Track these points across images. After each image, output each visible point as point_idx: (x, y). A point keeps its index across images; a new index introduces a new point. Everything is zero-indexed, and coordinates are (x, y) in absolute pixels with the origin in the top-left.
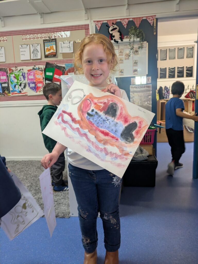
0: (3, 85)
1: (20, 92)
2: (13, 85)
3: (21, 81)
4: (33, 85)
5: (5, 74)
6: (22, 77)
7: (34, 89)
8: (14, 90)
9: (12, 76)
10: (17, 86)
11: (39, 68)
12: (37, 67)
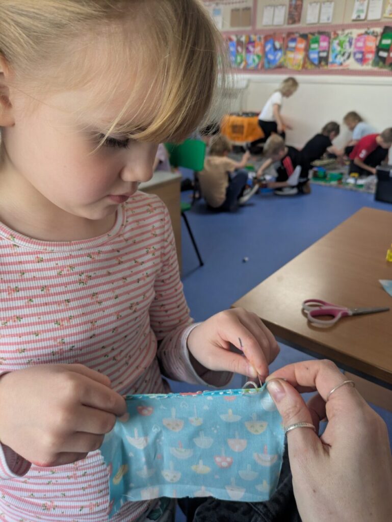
0: (320, 54)
1: (341, 64)
2: (334, 55)
3: (345, 48)
4: (359, 56)
5: (327, 39)
6: (347, 44)
7: (360, 61)
8: (333, 61)
9: (336, 42)
10: (339, 56)
11: (373, 32)
12: (371, 30)
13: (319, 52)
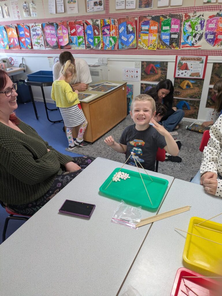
0: (172, 35)
5: (179, 22)
7: (211, 41)
8: (185, 42)
9: (187, 24)
10: (190, 37)
13: (171, 34)
